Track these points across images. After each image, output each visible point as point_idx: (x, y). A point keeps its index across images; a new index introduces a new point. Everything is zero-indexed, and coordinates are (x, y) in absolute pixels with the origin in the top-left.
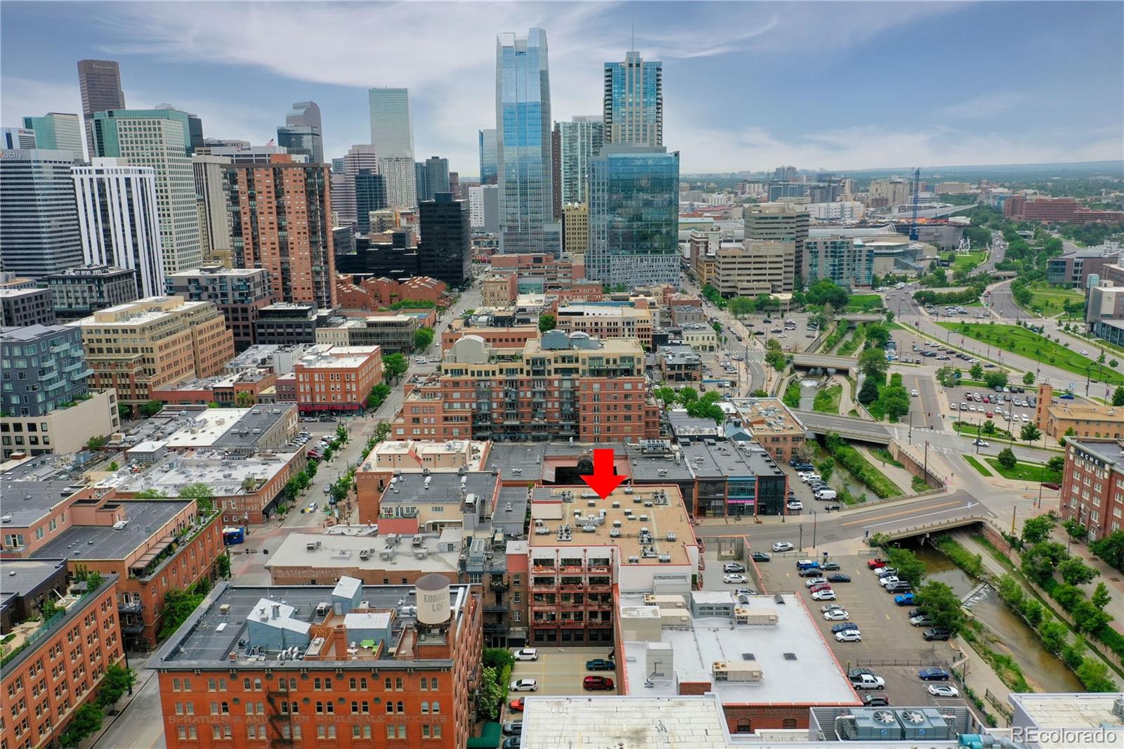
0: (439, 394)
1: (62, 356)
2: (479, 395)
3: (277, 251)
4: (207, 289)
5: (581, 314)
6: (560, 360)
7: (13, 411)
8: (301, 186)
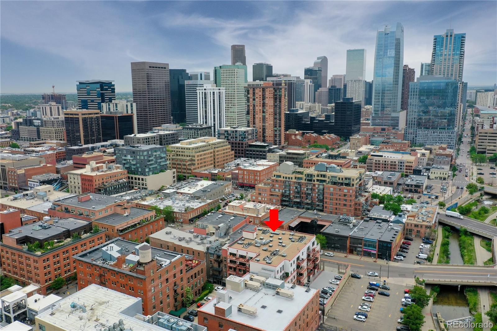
0: (271, 185)
1: (157, 156)
2: (286, 187)
3: (261, 121)
4: (230, 135)
5: (382, 156)
6: (320, 176)
7: (139, 174)
8: (272, 95)
